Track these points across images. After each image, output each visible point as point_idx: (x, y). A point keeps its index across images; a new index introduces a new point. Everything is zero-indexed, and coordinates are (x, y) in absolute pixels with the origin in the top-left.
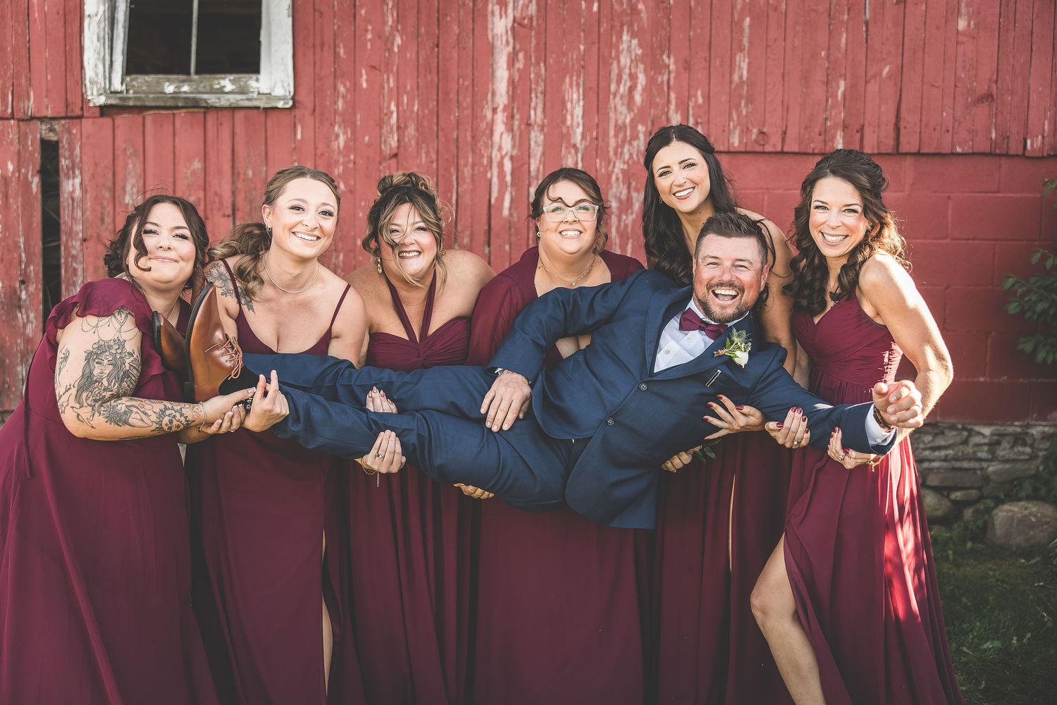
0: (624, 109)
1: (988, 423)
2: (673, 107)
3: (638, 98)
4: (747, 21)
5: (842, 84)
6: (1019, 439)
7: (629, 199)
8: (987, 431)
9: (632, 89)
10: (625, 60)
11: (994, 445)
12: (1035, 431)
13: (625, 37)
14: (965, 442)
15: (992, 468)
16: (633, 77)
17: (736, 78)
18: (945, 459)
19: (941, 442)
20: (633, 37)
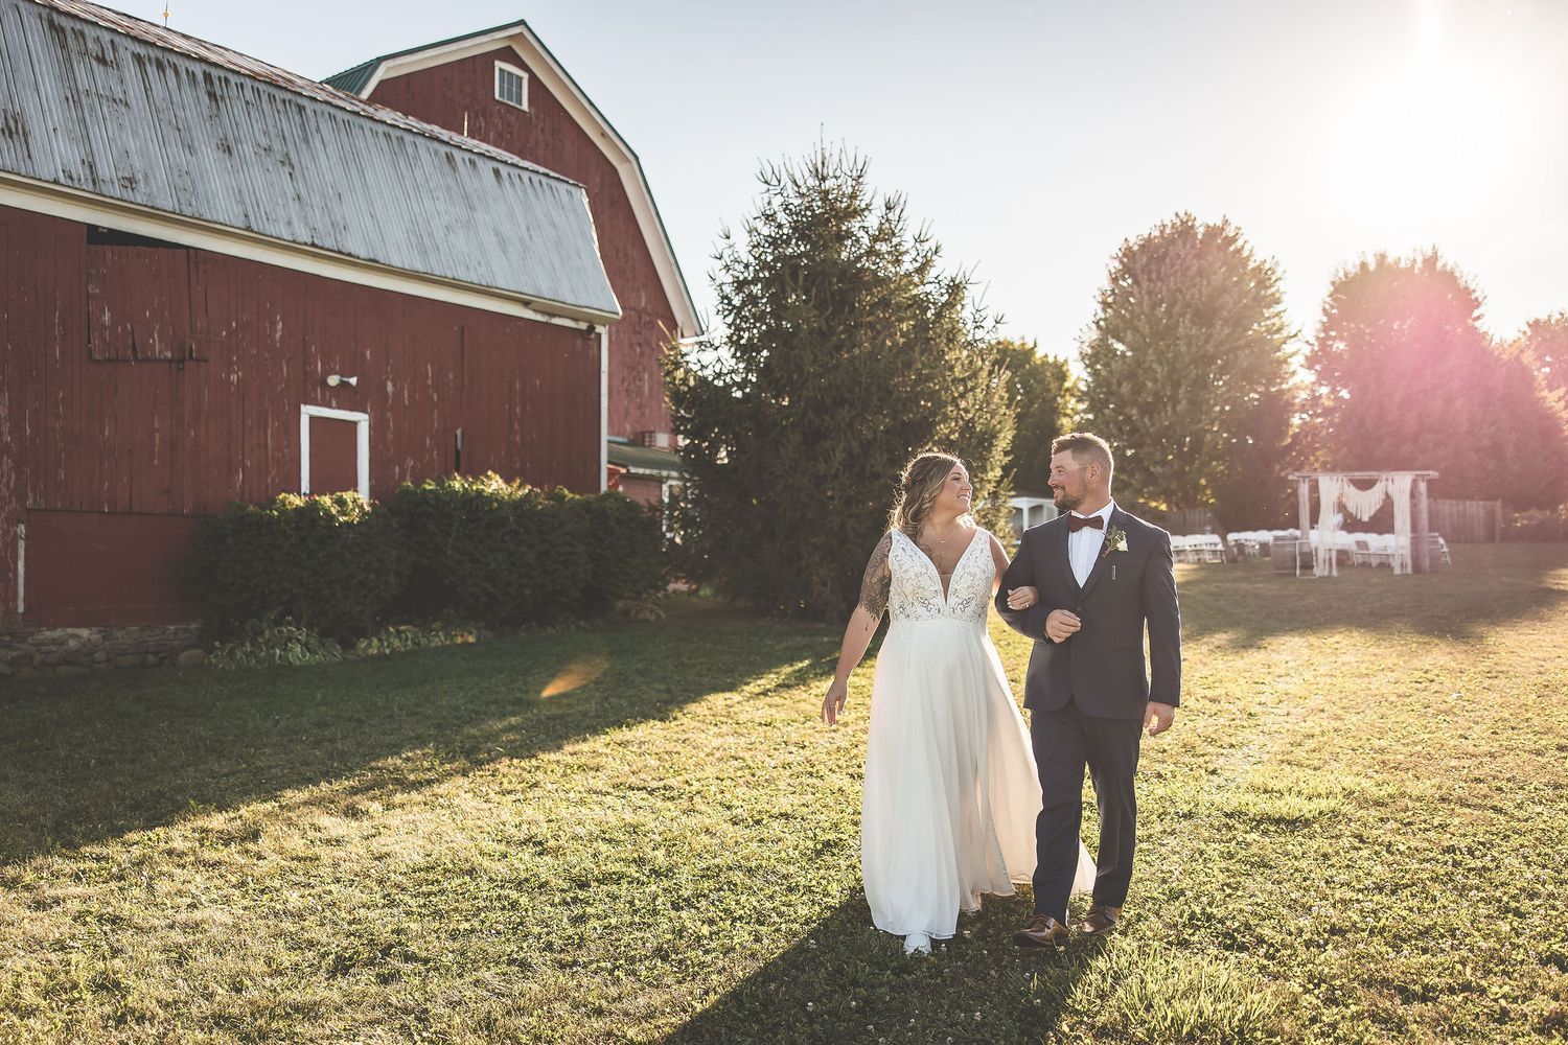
0: (5, 491)
1: (174, 625)
2: (29, 489)
3: (12, 485)
4: (63, 455)
5: (106, 484)
6: (186, 631)
7: (8, 530)
8: (172, 628)
9: (9, 481)
10: (5, 468)
11: (175, 633)
12: (193, 626)
13: (5, 458)
14: (164, 633)
15: (175, 643)
16: (10, 477)
17: (59, 478)
18: (155, 641)
19: (154, 633)
20: (9, 457)
